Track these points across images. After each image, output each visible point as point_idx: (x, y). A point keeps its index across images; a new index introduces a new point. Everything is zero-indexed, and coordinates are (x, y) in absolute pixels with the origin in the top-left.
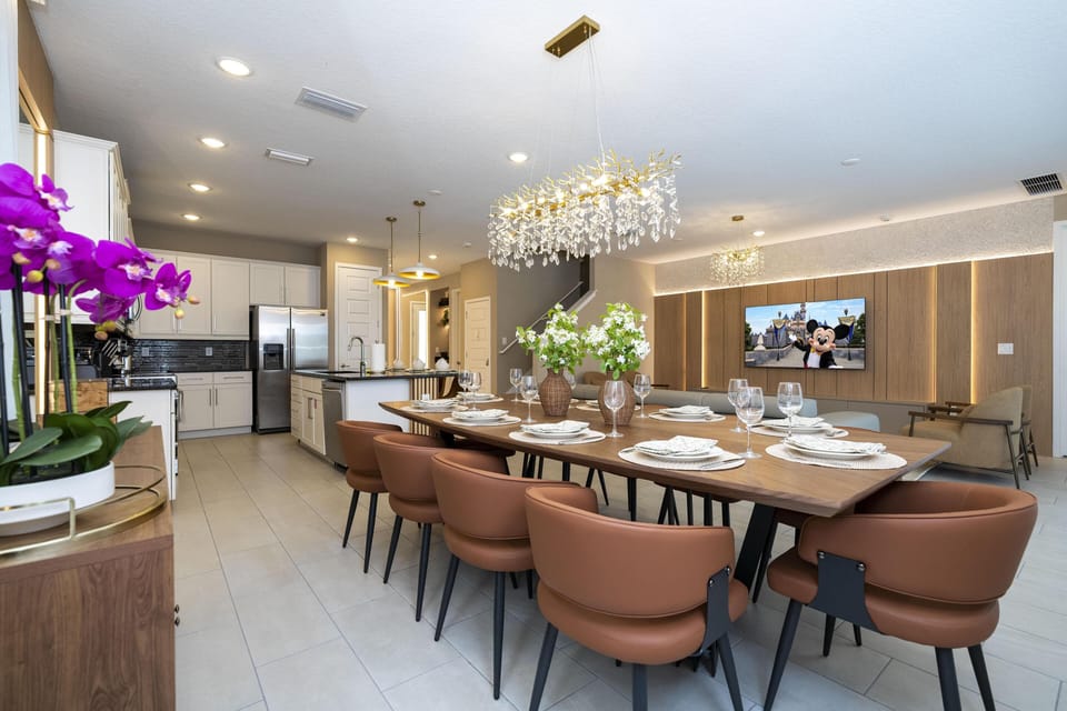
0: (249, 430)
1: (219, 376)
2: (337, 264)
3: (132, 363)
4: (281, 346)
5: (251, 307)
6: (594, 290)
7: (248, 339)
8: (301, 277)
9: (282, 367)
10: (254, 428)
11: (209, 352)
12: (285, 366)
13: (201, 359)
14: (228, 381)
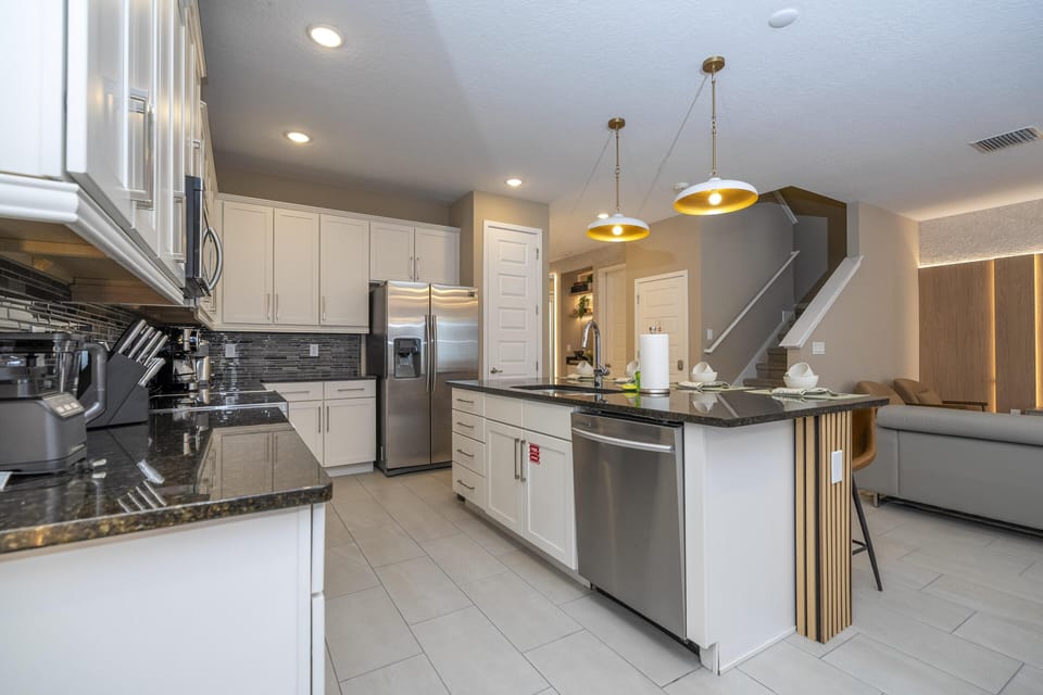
0: (370, 468)
1: (332, 387)
2: (487, 223)
3: (212, 368)
4: (415, 342)
5: (371, 285)
6: (857, 255)
7: (367, 331)
8: (436, 241)
9: (418, 374)
10: (378, 464)
11: (314, 350)
12: (423, 371)
13: (306, 362)
14: (344, 394)
